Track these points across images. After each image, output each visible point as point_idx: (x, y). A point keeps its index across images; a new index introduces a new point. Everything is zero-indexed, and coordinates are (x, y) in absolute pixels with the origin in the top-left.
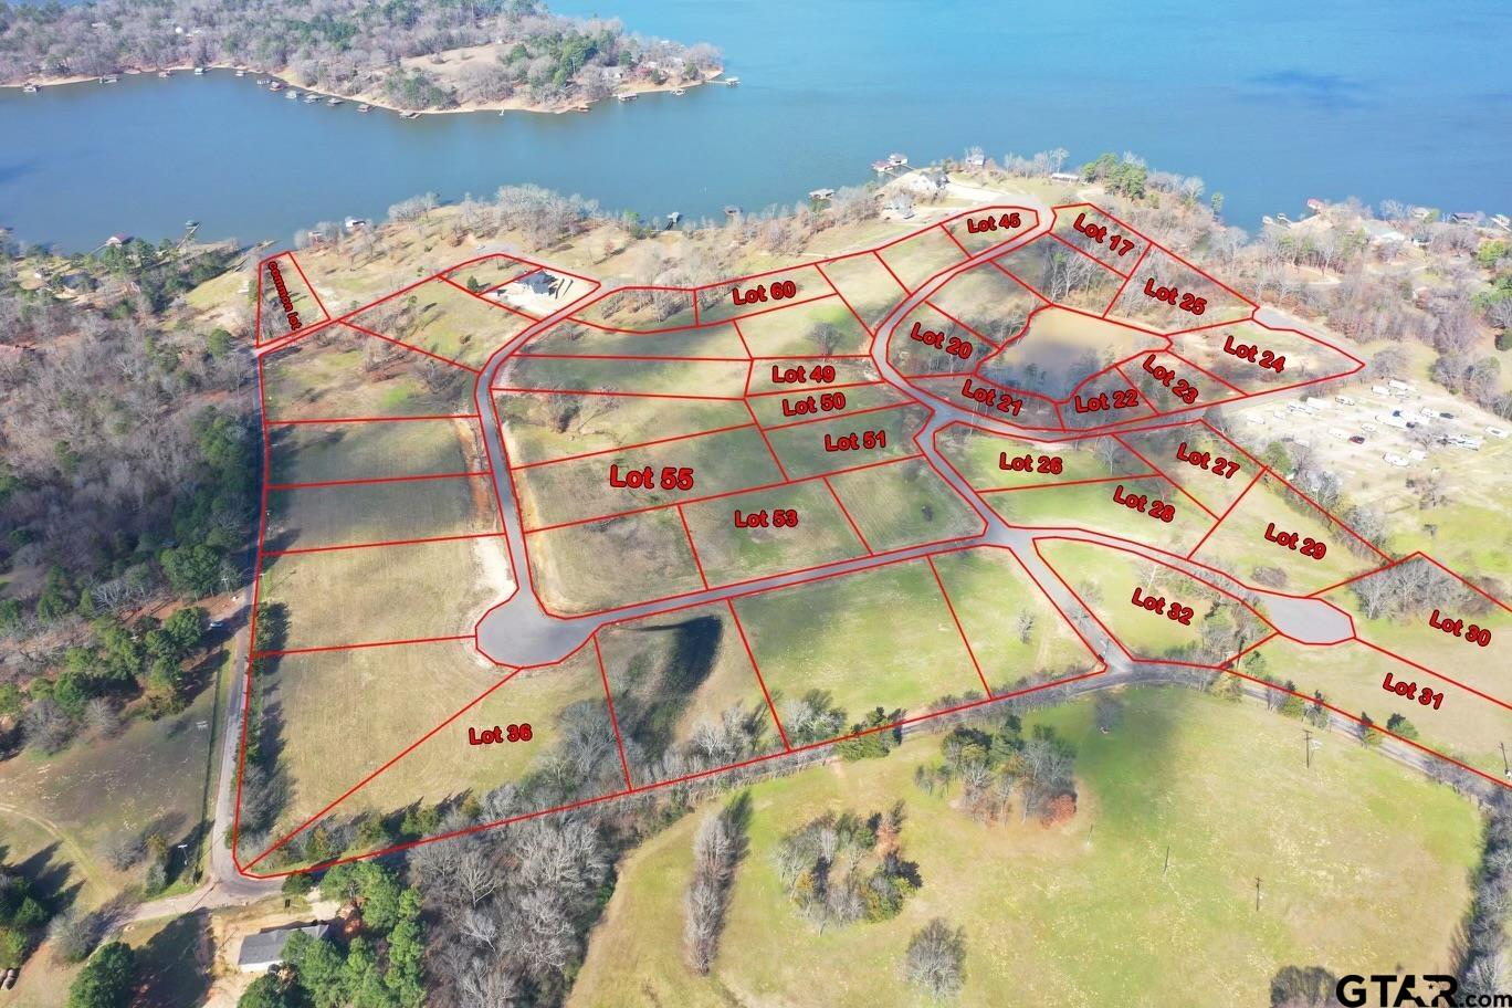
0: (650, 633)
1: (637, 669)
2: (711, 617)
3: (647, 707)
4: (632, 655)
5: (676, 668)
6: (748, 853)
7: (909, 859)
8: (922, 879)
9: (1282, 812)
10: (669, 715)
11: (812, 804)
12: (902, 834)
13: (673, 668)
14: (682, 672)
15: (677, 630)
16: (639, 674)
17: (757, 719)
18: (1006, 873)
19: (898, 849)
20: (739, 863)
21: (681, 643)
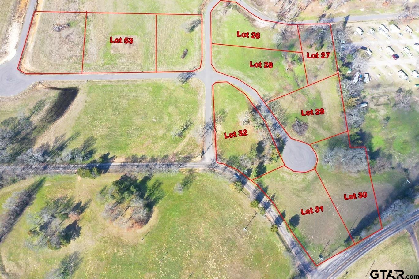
0: (51, 90)
1: (37, 108)
2: (76, 88)
3: (33, 126)
4: (39, 100)
5: (52, 110)
6: (33, 203)
7: (80, 226)
8: (80, 235)
9: (220, 247)
10: (39, 132)
11: (63, 190)
12: (84, 214)
13: (50, 111)
14: (53, 113)
15: (61, 91)
16: (37, 110)
17: (66, 144)
18: (109, 242)
19: (79, 219)
20: (28, 207)
21: (59, 98)
